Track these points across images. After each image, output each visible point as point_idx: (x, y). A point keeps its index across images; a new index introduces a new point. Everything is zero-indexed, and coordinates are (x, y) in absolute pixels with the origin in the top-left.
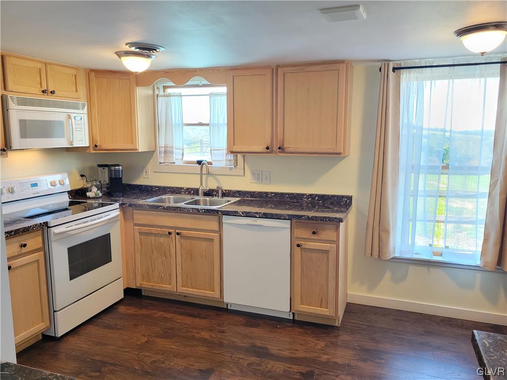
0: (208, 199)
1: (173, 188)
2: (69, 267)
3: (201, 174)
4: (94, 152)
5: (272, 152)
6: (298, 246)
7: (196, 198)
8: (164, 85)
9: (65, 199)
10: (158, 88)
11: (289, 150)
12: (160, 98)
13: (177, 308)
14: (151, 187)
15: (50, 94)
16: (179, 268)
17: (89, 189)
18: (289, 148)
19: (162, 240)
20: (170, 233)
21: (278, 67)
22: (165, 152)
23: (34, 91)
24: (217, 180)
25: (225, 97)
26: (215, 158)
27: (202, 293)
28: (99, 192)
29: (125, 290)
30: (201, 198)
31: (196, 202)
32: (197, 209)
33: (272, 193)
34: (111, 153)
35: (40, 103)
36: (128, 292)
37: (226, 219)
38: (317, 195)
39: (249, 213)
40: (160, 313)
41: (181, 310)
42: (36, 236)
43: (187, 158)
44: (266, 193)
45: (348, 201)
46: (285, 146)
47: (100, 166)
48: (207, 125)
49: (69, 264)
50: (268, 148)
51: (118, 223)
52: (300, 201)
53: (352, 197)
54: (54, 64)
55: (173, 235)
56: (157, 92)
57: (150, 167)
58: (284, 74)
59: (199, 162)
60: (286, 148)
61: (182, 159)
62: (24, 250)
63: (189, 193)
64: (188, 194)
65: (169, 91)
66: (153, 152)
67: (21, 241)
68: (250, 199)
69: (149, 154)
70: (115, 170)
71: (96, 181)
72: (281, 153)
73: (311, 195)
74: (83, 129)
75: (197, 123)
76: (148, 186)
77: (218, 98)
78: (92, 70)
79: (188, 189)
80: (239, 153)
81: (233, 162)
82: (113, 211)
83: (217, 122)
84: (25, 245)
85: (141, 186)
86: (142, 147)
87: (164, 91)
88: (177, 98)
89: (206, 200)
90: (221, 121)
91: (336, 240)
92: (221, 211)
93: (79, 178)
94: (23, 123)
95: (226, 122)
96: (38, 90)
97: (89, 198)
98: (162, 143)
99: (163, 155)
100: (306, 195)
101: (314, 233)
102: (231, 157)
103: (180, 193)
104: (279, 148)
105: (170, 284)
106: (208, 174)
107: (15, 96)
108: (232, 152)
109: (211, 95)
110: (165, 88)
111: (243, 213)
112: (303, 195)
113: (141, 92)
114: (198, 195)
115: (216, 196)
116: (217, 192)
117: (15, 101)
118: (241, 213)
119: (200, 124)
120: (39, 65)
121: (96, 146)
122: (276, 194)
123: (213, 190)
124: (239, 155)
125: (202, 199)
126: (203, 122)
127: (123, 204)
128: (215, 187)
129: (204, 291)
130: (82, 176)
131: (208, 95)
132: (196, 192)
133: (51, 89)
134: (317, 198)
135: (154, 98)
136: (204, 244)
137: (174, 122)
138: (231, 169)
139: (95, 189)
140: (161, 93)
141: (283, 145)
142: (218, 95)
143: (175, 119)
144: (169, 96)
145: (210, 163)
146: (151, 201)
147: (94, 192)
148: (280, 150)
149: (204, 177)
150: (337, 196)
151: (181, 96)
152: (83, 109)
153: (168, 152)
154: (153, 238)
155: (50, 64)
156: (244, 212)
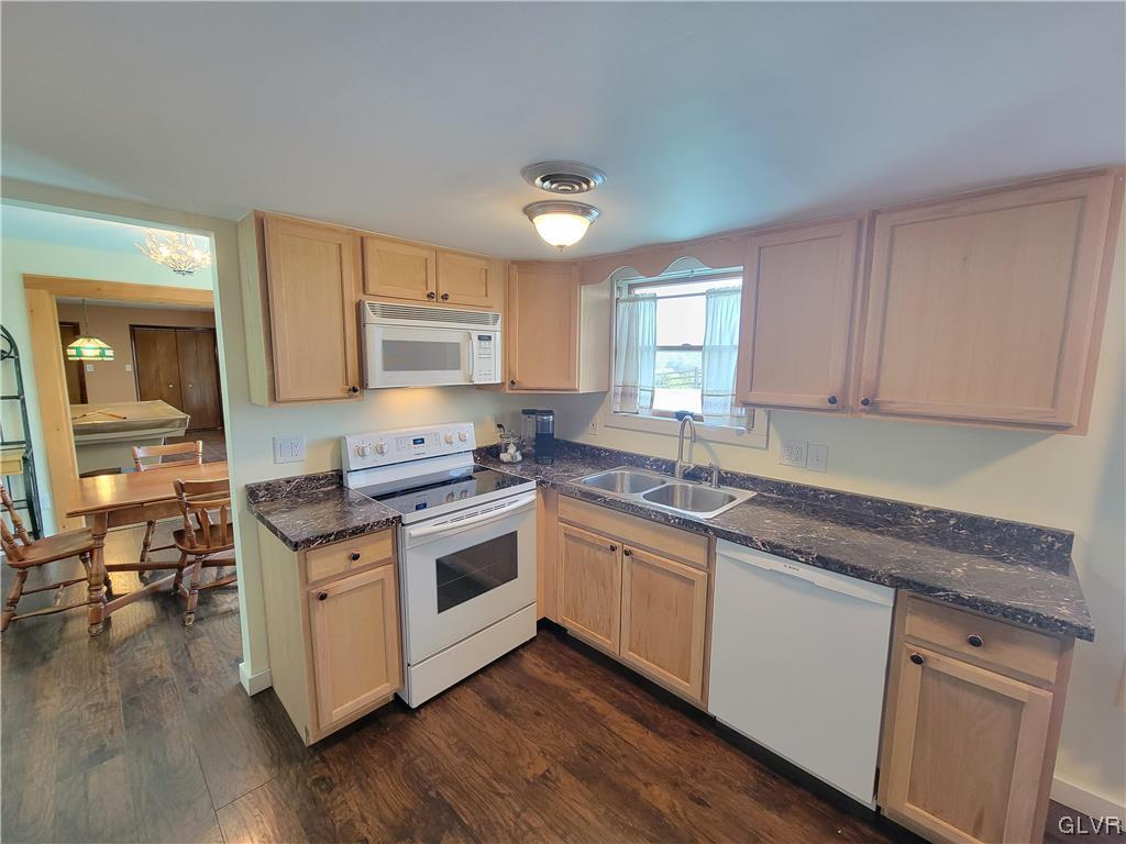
0: (690, 486)
1: (632, 455)
2: (438, 589)
3: (682, 437)
4: (511, 392)
5: (843, 409)
6: (917, 660)
7: (670, 482)
8: (630, 282)
9: (468, 462)
10: (619, 288)
11: (891, 407)
12: (621, 305)
13: (617, 687)
14: (599, 449)
15: (441, 300)
16: (626, 616)
17: (503, 447)
18: (893, 402)
19: (600, 555)
20: (613, 549)
21: (874, 215)
22: (623, 394)
23: (414, 296)
24: (712, 453)
25: (740, 296)
26: (710, 411)
27: (664, 675)
28: (518, 453)
29: (539, 623)
30: (676, 482)
31: (666, 496)
32: (666, 516)
33: (829, 492)
34: (539, 394)
35: (435, 316)
36: (544, 625)
37: (722, 547)
38: (953, 515)
39: (781, 547)
40: (586, 693)
41: (623, 695)
42: (382, 540)
43: (659, 405)
44: (815, 490)
45: (1057, 545)
46: (880, 398)
47: (525, 412)
48: (698, 348)
49: (438, 583)
50: (833, 400)
51: (533, 514)
52: (902, 520)
53: (1072, 536)
54: (450, 252)
55: (619, 552)
56: (616, 295)
57: (599, 418)
58: (893, 227)
59: (680, 416)
60: (882, 402)
61: (651, 407)
62: (356, 564)
63: (659, 469)
64: (657, 470)
65: (638, 291)
66: (605, 393)
67: (350, 548)
68: (776, 496)
69: (598, 398)
70: (543, 422)
71: (514, 437)
72: (868, 413)
73: (935, 513)
74: (492, 356)
75: (680, 345)
76: (594, 448)
77: (724, 299)
78: (513, 262)
79: (657, 460)
80: (760, 406)
81: (744, 421)
82: (525, 495)
83: (717, 344)
84: (356, 557)
85: (585, 446)
86: (584, 385)
87: (629, 293)
88: (647, 303)
89: (687, 487)
90: (726, 342)
91: (1053, 681)
92: (713, 529)
93: (496, 429)
94: (388, 345)
95: (736, 342)
96: (420, 293)
97: (503, 462)
98: (618, 379)
99: (619, 400)
100: (920, 508)
101: (975, 643)
102: (742, 411)
103: (644, 467)
104: (865, 402)
105: (609, 637)
106: (695, 438)
107: (378, 302)
108: (746, 405)
109: (709, 294)
110: (631, 287)
111: (763, 544)
112: (912, 508)
113: (589, 295)
114: (673, 475)
115: (706, 480)
116: (710, 473)
117: (379, 311)
118: (759, 544)
119: (686, 348)
120: (425, 253)
121: (513, 383)
122: (840, 496)
123: (701, 469)
124: (758, 411)
125: (678, 484)
126: (693, 344)
127: (544, 482)
128: (705, 463)
129: (669, 675)
130: (500, 426)
131: (704, 294)
132: (668, 467)
133: (442, 293)
134: (952, 522)
135: (611, 306)
136: (675, 584)
137: (640, 344)
138: (740, 433)
139: (512, 449)
140: (625, 295)
141: (875, 395)
142: (724, 292)
143: (644, 338)
144: (637, 299)
145: (699, 418)
146: (589, 478)
147: (511, 454)
148: (867, 407)
149: (687, 442)
150: (1021, 528)
151: (655, 298)
152: (495, 323)
153: (628, 394)
154: (586, 549)
155: (444, 251)
156: (769, 543)
